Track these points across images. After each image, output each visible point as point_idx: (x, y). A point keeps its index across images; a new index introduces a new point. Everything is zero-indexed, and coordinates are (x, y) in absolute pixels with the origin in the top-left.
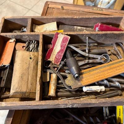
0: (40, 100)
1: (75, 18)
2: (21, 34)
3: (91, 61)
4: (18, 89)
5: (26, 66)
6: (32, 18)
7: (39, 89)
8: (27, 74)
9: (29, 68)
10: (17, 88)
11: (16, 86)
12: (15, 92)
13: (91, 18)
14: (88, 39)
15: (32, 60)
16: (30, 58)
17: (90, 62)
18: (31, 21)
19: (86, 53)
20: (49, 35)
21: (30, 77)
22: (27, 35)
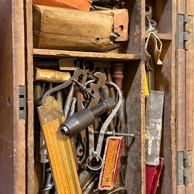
0: (34, 55)
1: (171, 118)
2: (142, 22)
3: (92, 137)
4: (45, 18)
5: (84, 31)
6: (171, 40)
7: (51, 54)
8: (70, 32)
9: (80, 35)
10: (47, 17)
11: (51, 16)
12: (41, 13)
13: (170, 146)
14: (131, 136)
15: (95, 42)
16: (98, 39)
17: (90, 135)
18: (167, 39)
19: (106, 131)
20: (140, 71)
21: (65, 37)
22: (140, 33)
